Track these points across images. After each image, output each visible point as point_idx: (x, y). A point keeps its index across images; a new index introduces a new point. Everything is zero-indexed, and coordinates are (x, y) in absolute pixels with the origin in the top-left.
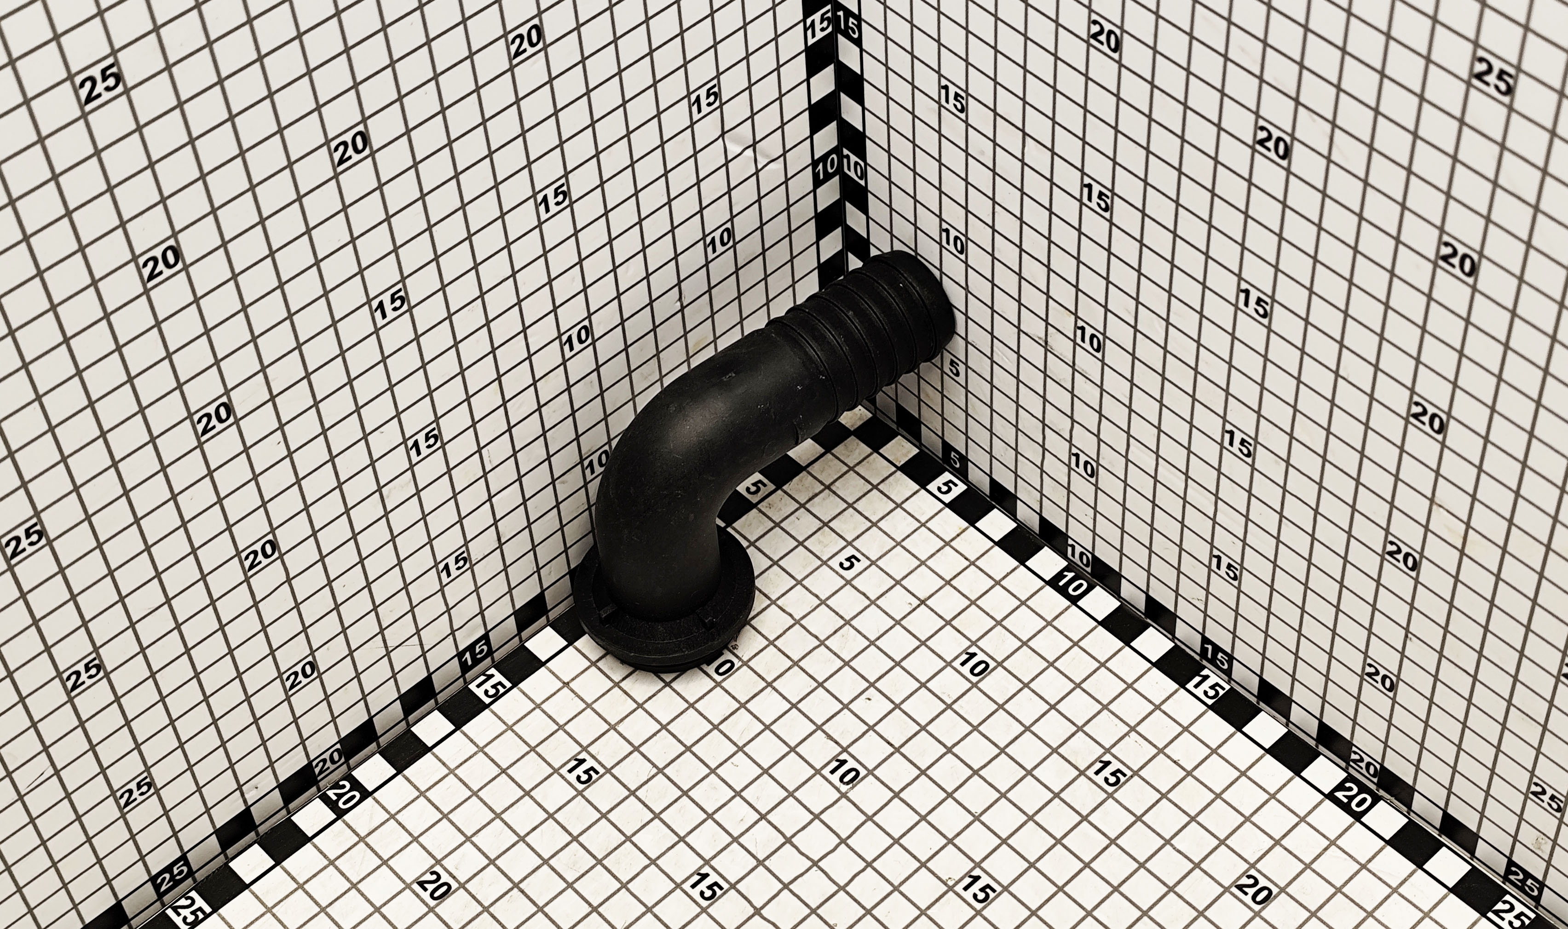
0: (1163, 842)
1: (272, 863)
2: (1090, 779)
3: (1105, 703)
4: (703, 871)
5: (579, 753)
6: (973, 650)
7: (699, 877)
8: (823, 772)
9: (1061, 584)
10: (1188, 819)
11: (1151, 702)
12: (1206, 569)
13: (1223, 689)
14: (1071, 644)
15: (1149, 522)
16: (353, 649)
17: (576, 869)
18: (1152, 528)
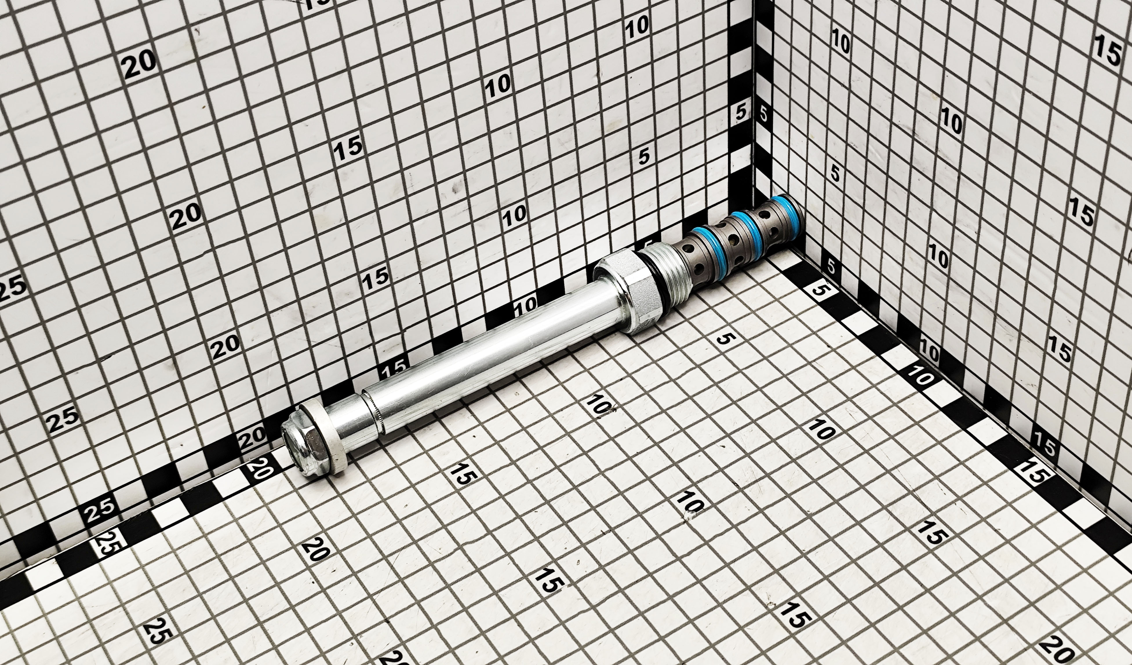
0: (975, 597)
1: (188, 514)
3: (937, 474)
4: (550, 567)
5: (464, 460)
6: (823, 418)
7: (545, 572)
8: (671, 500)
9: (911, 374)
10: (1002, 580)
11: (979, 478)
12: (1042, 352)
13: (1049, 475)
14: (913, 423)
15: (994, 309)
16: (276, 334)
17: (440, 551)
18: (996, 314)
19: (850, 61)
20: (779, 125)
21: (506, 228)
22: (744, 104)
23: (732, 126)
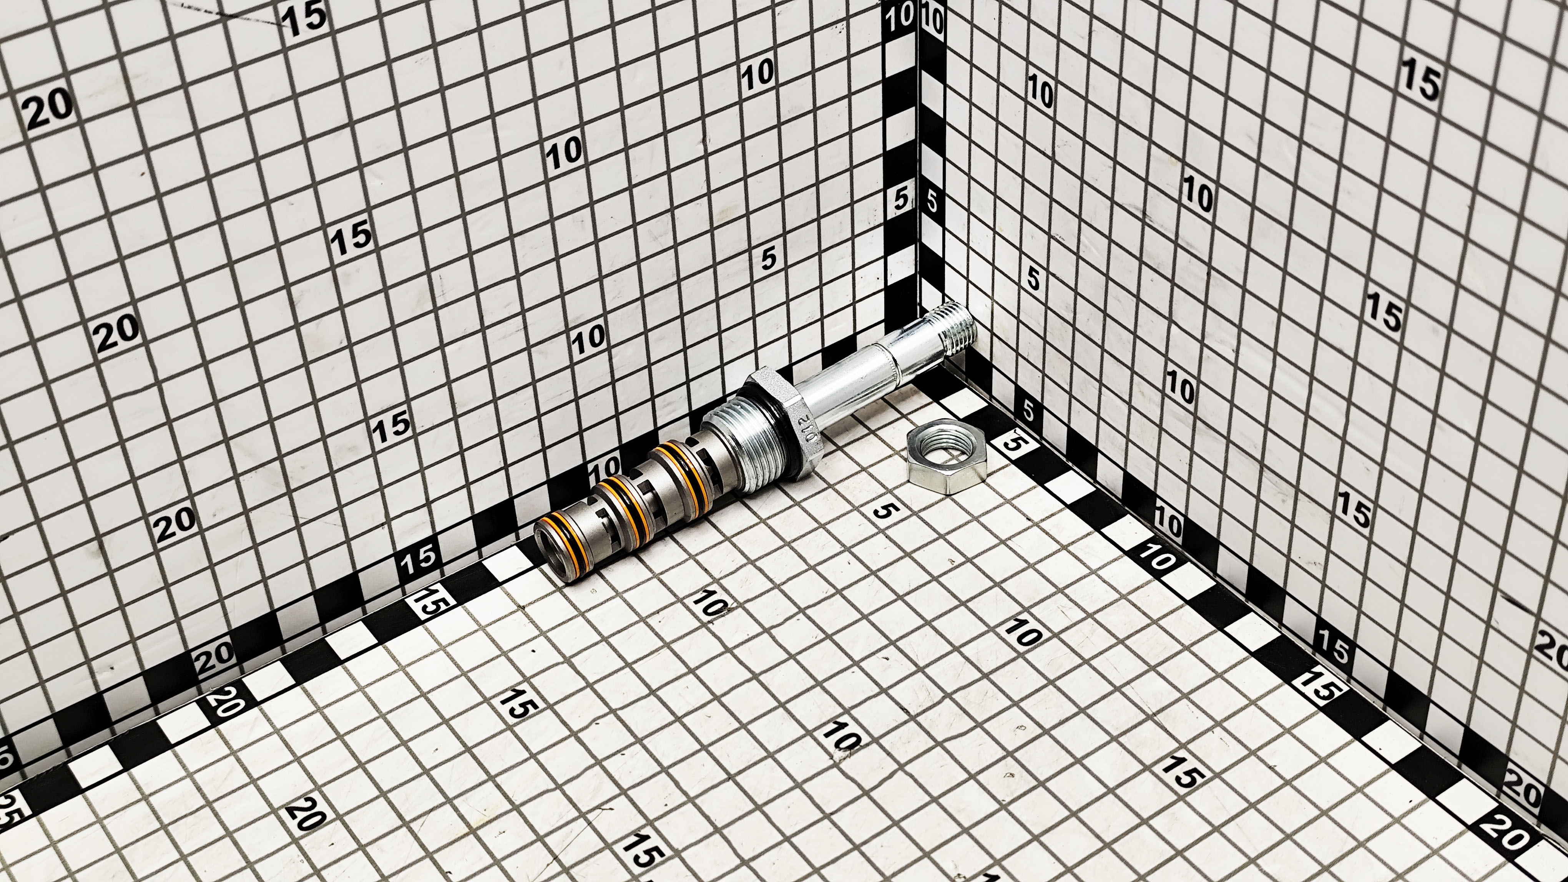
0: (1245, 860)
1: (120, 767)
2: (1157, 776)
3: (1186, 691)
4: (643, 832)
5: (520, 683)
6: (1024, 616)
7: (636, 839)
8: (815, 734)
9: (1143, 555)
10: (1282, 836)
11: (1245, 696)
12: (1328, 516)
13: (1340, 690)
14: (1149, 621)
15: (1259, 457)
16: (249, 506)
17: (485, 813)
18: (1262, 465)
19: (1054, 119)
20: (954, 216)
21: (577, 357)
22: (905, 188)
23: (889, 218)
